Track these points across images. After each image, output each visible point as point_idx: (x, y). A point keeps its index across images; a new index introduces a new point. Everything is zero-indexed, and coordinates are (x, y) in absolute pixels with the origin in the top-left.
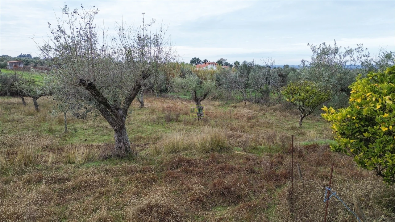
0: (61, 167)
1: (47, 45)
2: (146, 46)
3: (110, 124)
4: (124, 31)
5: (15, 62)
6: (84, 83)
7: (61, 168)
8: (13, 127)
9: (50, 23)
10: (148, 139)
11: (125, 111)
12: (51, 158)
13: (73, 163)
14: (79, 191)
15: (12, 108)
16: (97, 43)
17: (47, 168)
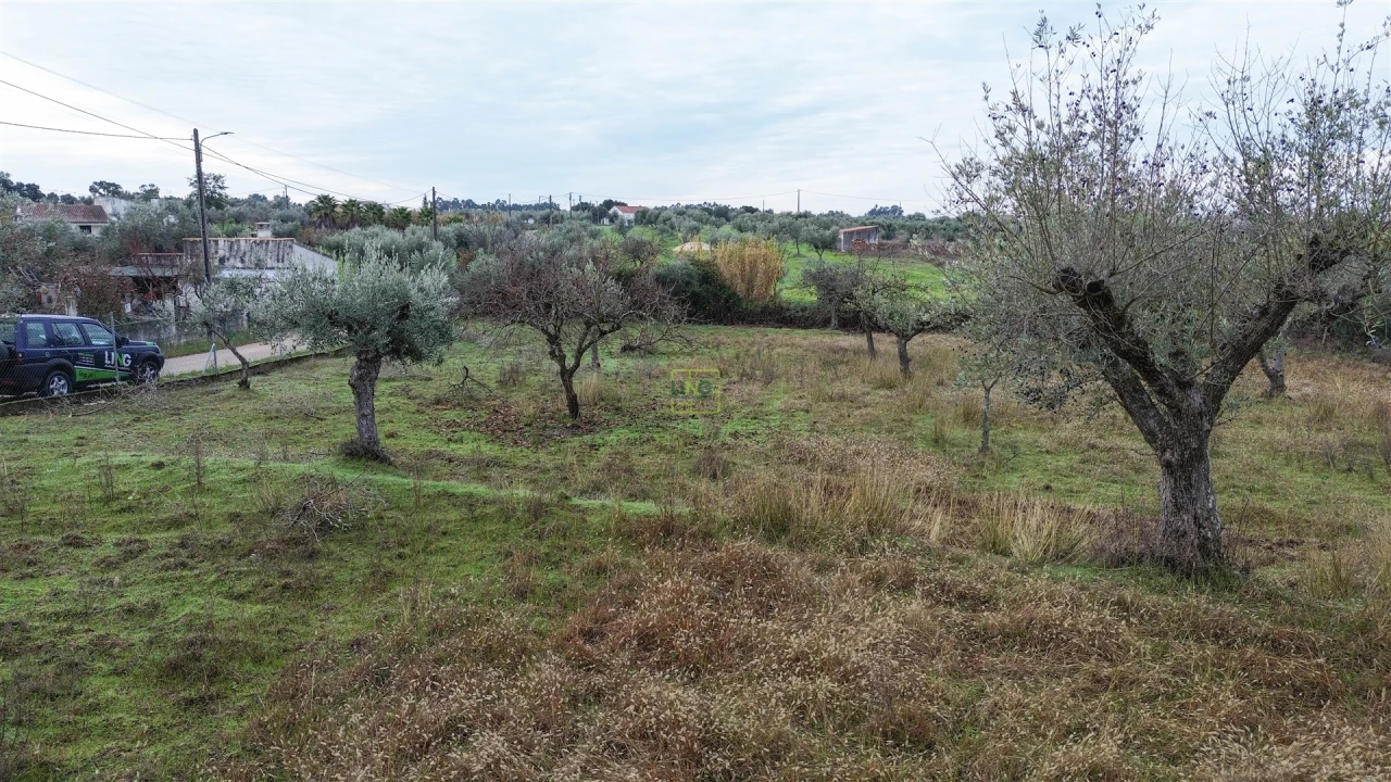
0: (967, 558)
1: (972, 159)
2: (1340, 136)
3: (1148, 441)
4: (1247, 84)
5: (858, 232)
6: (1073, 284)
7: (969, 560)
8: (841, 416)
9: (989, 85)
10: (1296, 524)
11: (1216, 395)
12: (937, 525)
13: (1006, 553)
14: (1021, 651)
15: (842, 362)
16: (1137, 140)
17: (927, 552)
